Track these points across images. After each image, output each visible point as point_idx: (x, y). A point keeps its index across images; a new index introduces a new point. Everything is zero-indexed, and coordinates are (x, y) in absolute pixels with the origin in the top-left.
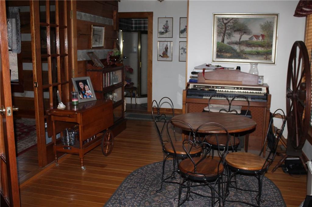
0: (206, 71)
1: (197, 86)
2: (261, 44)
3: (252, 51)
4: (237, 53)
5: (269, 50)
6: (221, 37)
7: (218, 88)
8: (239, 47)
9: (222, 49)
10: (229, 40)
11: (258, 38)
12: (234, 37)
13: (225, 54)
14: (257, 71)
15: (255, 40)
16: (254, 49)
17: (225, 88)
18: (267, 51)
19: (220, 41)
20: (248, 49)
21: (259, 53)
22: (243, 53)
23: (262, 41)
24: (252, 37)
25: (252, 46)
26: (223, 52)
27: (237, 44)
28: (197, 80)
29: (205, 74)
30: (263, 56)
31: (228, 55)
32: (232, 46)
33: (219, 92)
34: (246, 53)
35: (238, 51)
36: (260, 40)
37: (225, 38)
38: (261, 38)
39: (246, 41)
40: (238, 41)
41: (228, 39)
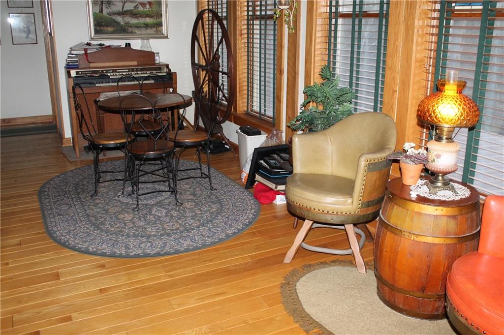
0: (88, 52)
1: (80, 73)
2: (148, 13)
3: (139, 23)
4: (122, 26)
5: (159, 20)
6: (99, 6)
7: (109, 73)
8: (123, 18)
9: (102, 22)
10: (109, 10)
11: (145, 6)
12: (115, 5)
13: (106, 29)
14: (150, 47)
15: (141, 8)
16: (142, 21)
17: (118, 71)
18: (156, 22)
19: (98, 11)
20: (134, 21)
21: (148, 25)
22: (128, 26)
23: (150, 9)
24: (137, 5)
25: (139, 17)
26: (103, 26)
27: (120, 15)
28: (77, 65)
29: (88, 55)
30: (153, 29)
31: (110, 29)
32: (114, 17)
33: (113, 77)
34: (132, 26)
35: (122, 23)
36: (148, 9)
37: (103, 7)
38: (148, 6)
39: (130, 10)
40: (121, 10)
41: (107, 8)
